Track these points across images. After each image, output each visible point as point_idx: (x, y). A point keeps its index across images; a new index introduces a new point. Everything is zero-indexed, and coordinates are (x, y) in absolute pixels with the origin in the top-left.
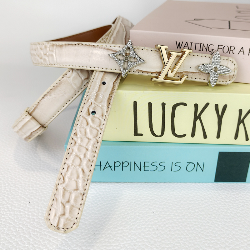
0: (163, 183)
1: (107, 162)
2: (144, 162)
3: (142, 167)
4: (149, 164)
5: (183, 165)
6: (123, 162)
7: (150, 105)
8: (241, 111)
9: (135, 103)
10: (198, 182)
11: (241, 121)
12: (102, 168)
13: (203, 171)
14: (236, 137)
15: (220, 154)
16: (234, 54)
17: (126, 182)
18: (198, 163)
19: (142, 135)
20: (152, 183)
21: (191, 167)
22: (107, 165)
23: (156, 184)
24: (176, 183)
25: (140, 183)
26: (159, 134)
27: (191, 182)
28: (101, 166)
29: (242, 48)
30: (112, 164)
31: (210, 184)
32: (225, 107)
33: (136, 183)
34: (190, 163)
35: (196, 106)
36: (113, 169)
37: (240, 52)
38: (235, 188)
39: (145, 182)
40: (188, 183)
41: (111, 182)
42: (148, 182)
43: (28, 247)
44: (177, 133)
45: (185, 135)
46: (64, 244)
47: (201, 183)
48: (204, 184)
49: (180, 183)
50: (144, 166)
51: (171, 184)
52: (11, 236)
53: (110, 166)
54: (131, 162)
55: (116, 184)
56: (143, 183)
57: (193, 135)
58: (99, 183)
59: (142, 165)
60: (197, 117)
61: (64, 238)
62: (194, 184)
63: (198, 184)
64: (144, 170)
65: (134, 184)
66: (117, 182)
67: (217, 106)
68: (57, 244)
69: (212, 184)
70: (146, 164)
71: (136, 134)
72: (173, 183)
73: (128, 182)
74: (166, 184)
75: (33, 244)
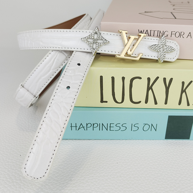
0: (125, 140)
1: (81, 124)
2: (110, 124)
3: (109, 127)
4: (114, 125)
5: (141, 126)
6: (93, 124)
7: (113, 78)
8: (183, 83)
9: (101, 77)
10: (152, 140)
11: (183, 91)
12: (77, 128)
13: (156, 130)
14: (180, 103)
15: (170, 117)
16: (183, 38)
17: (96, 139)
18: (152, 125)
19: (107, 102)
20: (116, 140)
21: (146, 127)
22: (81, 126)
23: (119, 141)
24: (135, 140)
25: (107, 140)
26: (120, 101)
27: (146, 140)
28: (76, 127)
29: (190, 33)
30: (85, 125)
31: (162, 141)
32: (171, 80)
33: (104, 140)
34: (146, 124)
35: (149, 79)
36: (86, 129)
37: (188, 36)
38: (181, 144)
39: (111, 140)
40: (144, 140)
41: (84, 139)
42: (113, 140)
43: (19, 190)
44: (134, 100)
45: (140, 102)
46: (47, 188)
47: (154, 140)
48: (157, 141)
49: (138, 140)
50: (110, 127)
51: (131, 141)
52: (6, 182)
53: (84, 127)
54: (100, 124)
55: (88, 141)
56: (109, 140)
57: (146, 102)
58: (75, 140)
59: (109, 126)
60: (149, 88)
61: (47, 183)
62: (149, 141)
63: (153, 141)
64: (110, 130)
65: (102, 141)
66: (89, 139)
67: (165, 79)
68: (42, 188)
69: (163, 140)
70: (112, 125)
71: (102, 101)
72: (132, 140)
73: (98, 139)
74: (127, 141)
75: (23, 188)
